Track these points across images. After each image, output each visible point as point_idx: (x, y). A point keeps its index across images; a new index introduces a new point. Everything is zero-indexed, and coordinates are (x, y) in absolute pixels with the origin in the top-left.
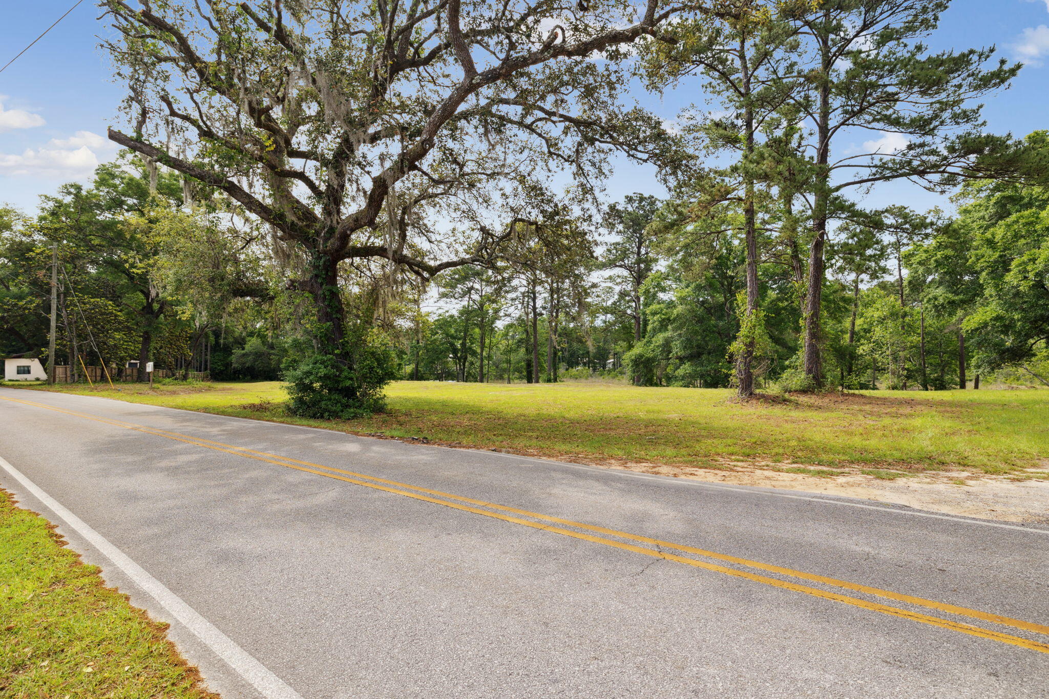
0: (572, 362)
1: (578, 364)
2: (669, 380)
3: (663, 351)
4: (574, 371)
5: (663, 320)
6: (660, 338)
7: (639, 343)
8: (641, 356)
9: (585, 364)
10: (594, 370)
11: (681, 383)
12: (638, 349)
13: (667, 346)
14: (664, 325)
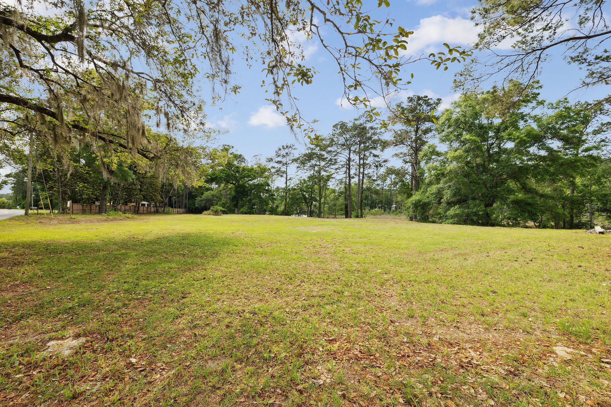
0: (372, 206)
1: (376, 207)
2: (441, 219)
3: (436, 197)
4: (373, 211)
5: (439, 175)
6: (434, 188)
7: (417, 193)
8: (419, 201)
9: (379, 207)
10: (385, 211)
11: (451, 221)
12: (416, 197)
13: (439, 195)
14: (438, 178)
